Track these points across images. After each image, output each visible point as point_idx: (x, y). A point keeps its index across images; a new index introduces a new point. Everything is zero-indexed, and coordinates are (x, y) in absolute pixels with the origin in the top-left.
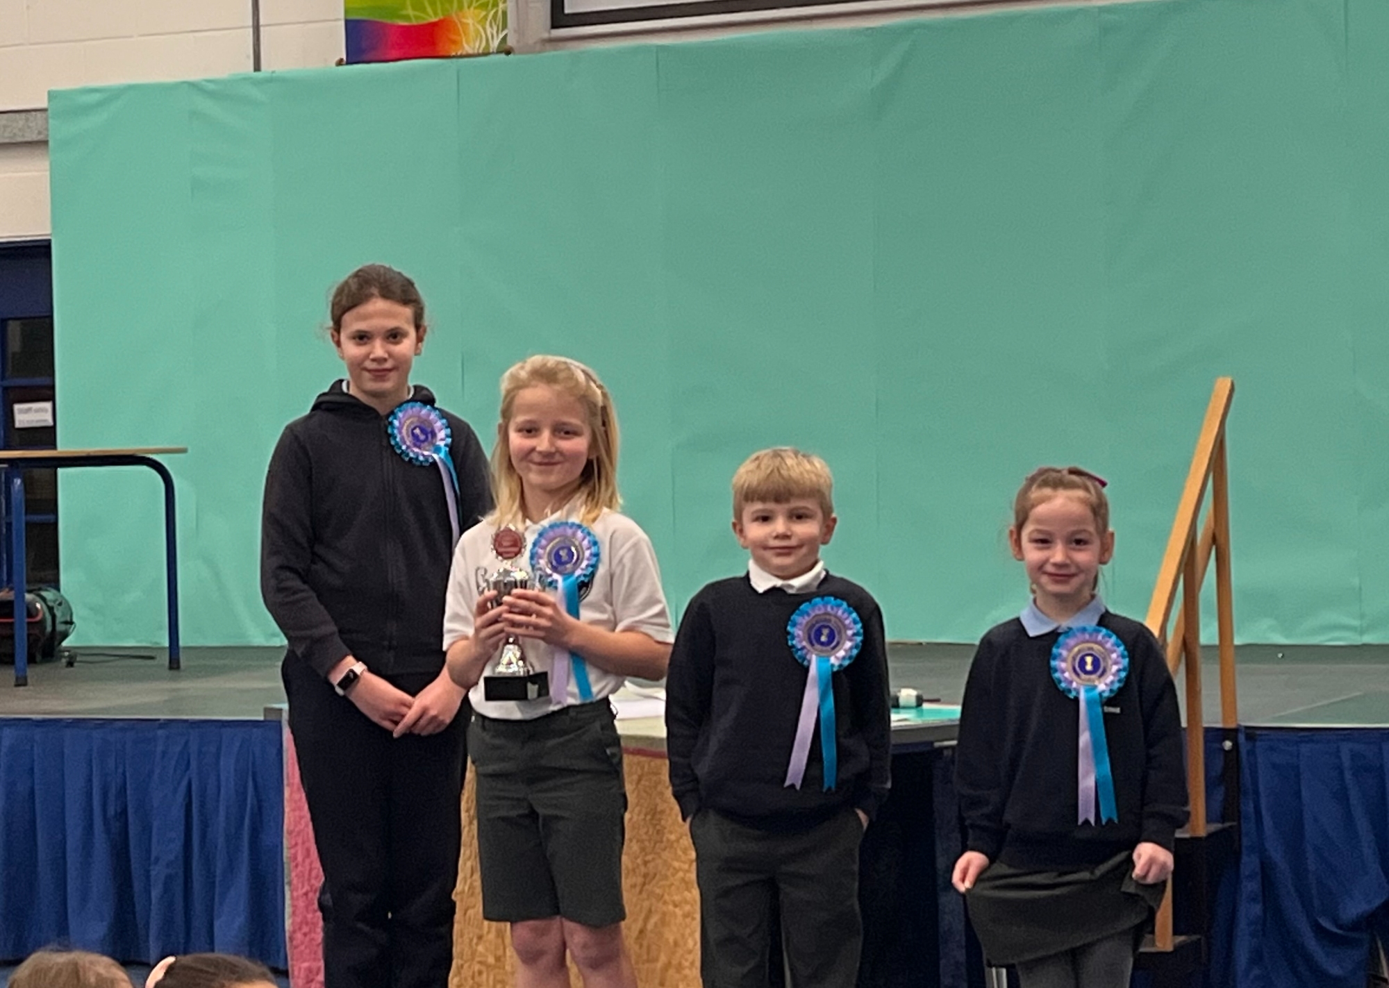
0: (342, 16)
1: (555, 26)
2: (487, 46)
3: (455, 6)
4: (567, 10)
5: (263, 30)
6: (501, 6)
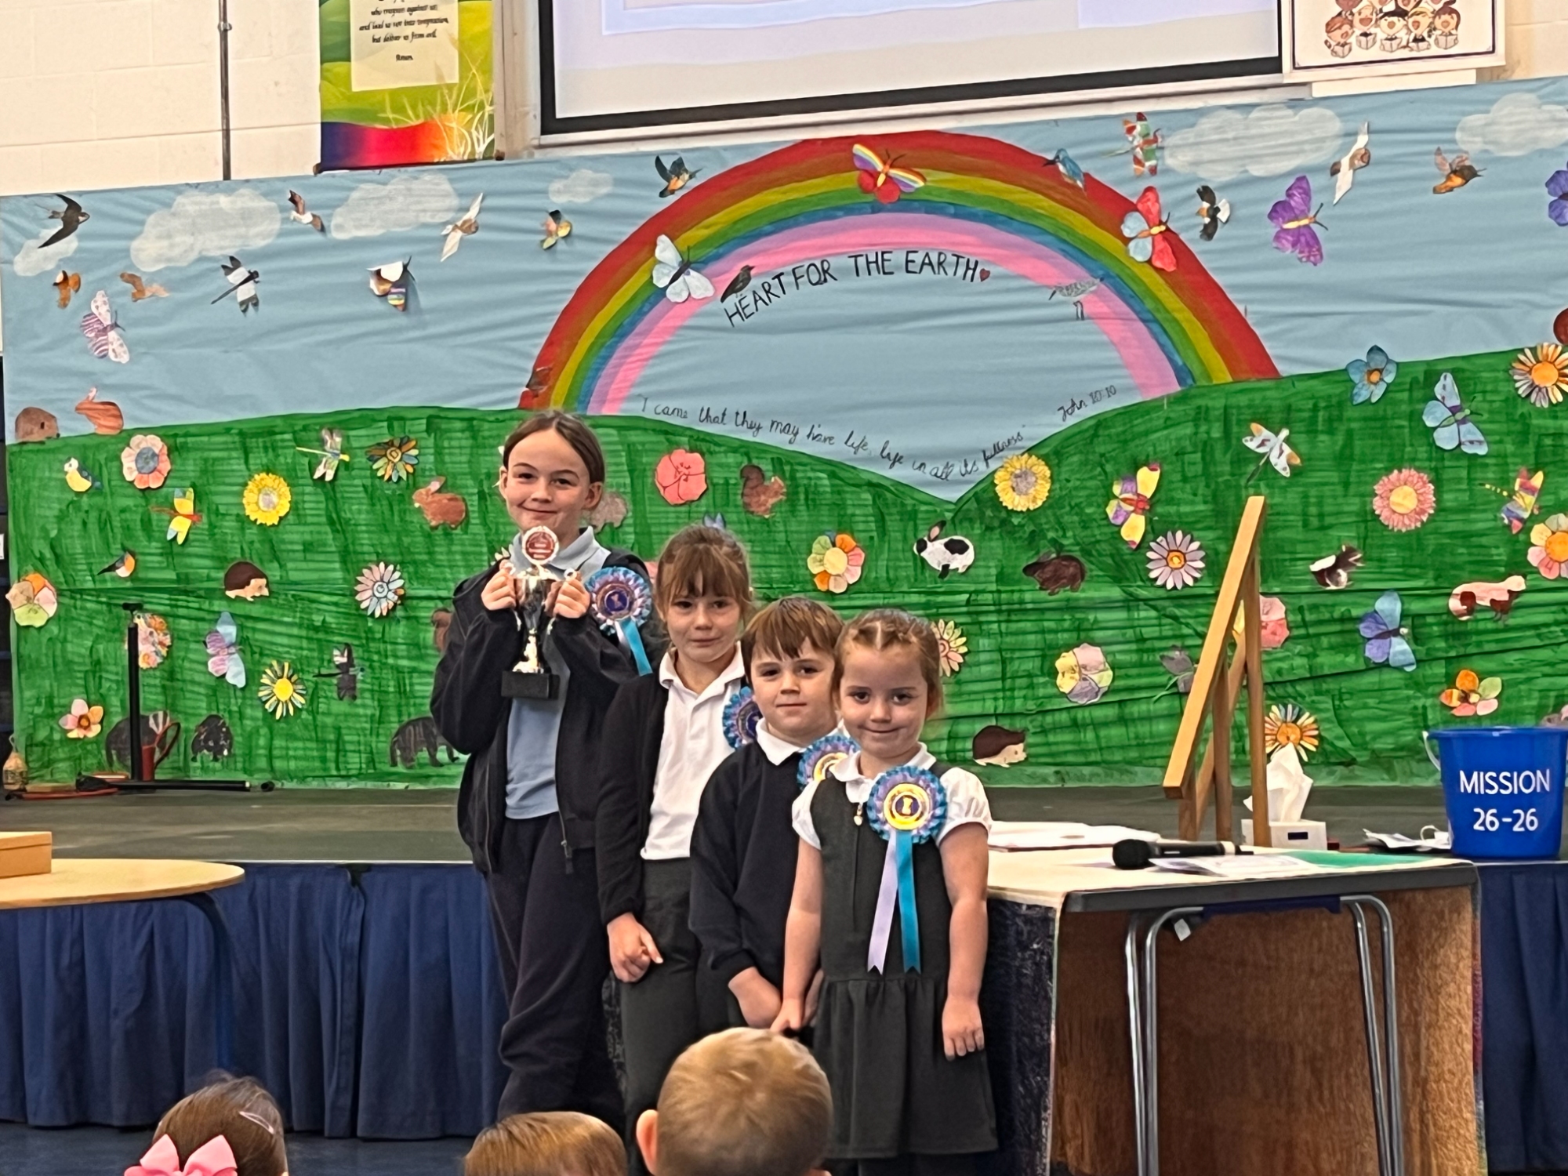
0: (318, 120)
1: (545, 131)
2: (473, 152)
3: (438, 108)
4: (559, 115)
5: (232, 133)
6: (488, 109)
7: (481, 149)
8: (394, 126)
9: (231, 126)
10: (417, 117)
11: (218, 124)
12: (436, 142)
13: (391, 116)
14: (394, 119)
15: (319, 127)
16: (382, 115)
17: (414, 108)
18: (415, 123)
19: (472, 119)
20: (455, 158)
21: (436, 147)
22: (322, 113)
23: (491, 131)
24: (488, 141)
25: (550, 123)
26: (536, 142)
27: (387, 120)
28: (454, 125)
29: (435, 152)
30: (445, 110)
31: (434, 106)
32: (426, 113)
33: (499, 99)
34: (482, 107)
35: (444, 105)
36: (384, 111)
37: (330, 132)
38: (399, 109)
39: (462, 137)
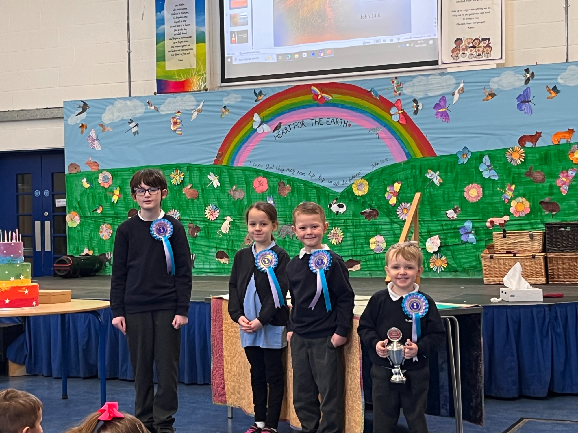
0: (156, 79)
1: (222, 82)
2: (200, 88)
4: (226, 77)
5: (132, 83)
6: (205, 75)
7: (202, 87)
8: (178, 80)
9: (131, 80)
10: (184, 78)
11: (128, 80)
12: (190, 85)
13: (177, 77)
14: (178, 79)
15: (156, 81)
16: (174, 77)
17: (183, 75)
18: (184, 80)
19: (200, 79)
20: (195, 90)
21: (190, 87)
22: (157, 77)
23: (205, 82)
24: (204, 85)
25: (224, 80)
26: (219, 85)
27: (176, 79)
28: (195, 80)
29: (189, 88)
30: (192, 76)
31: (189, 75)
32: (187, 77)
33: (208, 73)
34: (203, 75)
35: (192, 74)
36: (175, 76)
37: (159, 82)
38: (179, 75)
39: (197, 84)
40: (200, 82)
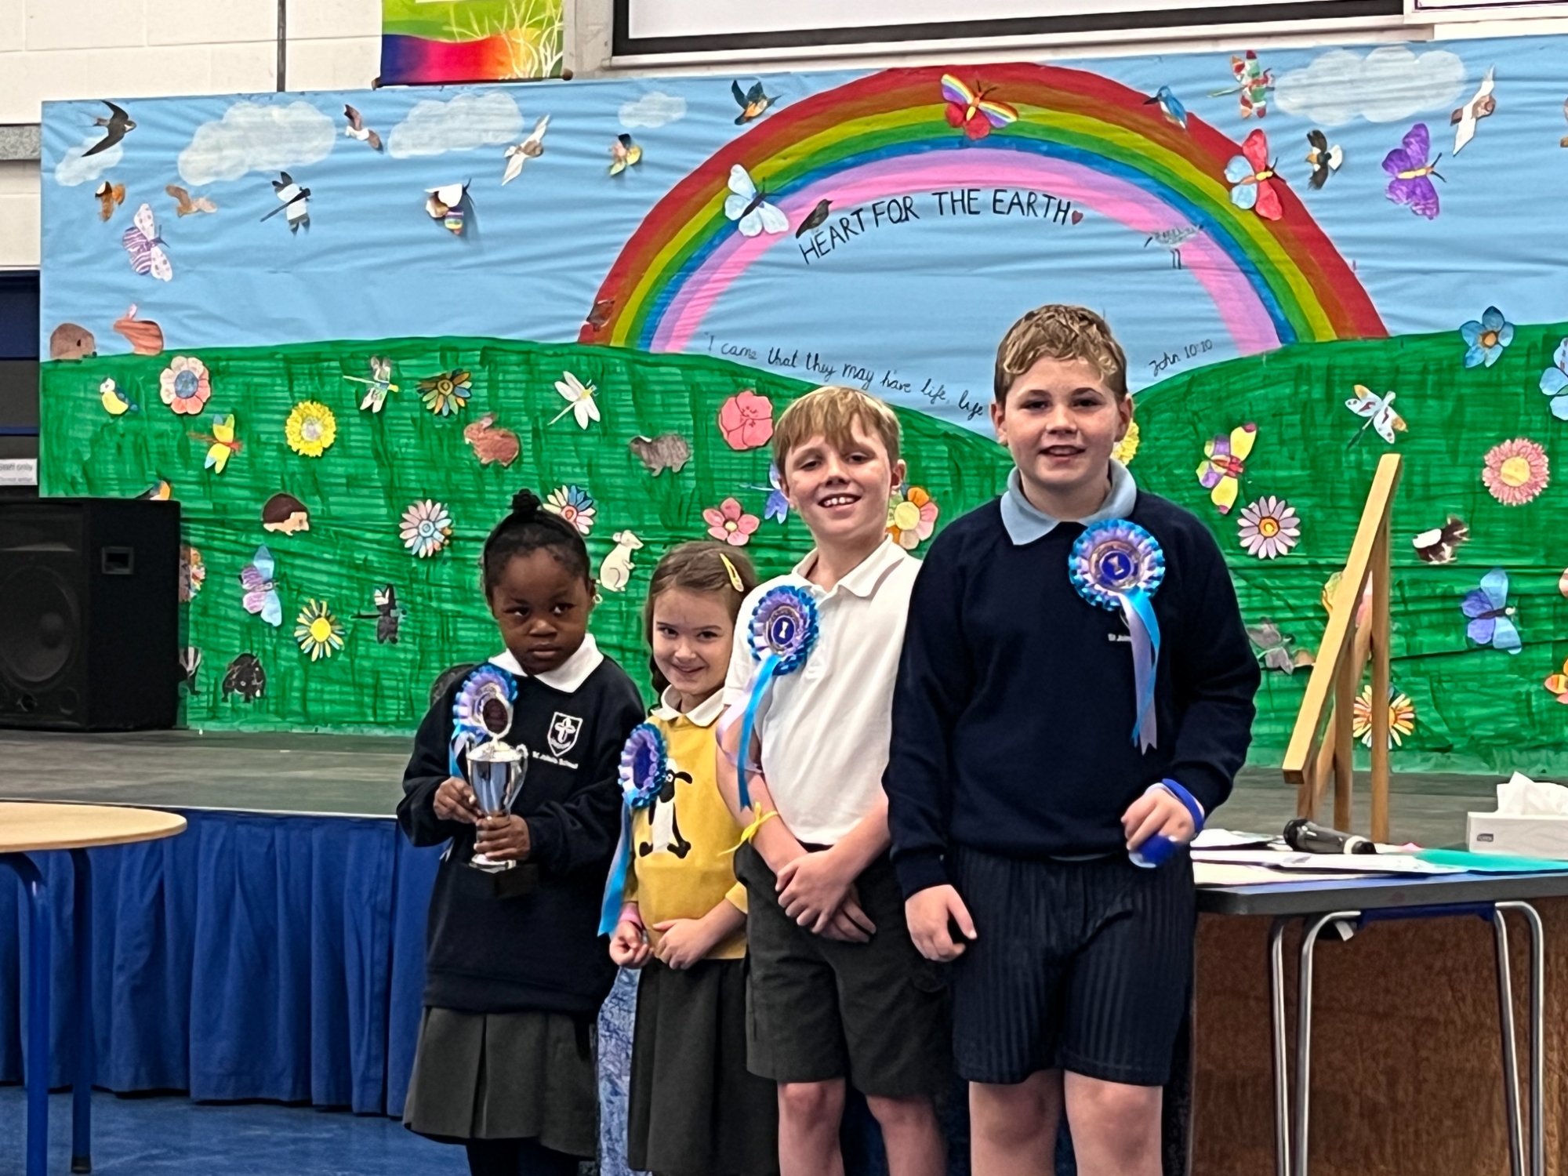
0: (379, 32)
1: (617, 51)
2: (540, 70)
3: (505, 23)
4: (632, 35)
5: (289, 44)
6: (557, 25)
7: (547, 69)
8: (459, 40)
9: (288, 35)
10: (482, 31)
11: (278, 34)
12: (502, 58)
13: (455, 29)
14: (459, 34)
15: (379, 40)
16: (446, 28)
18: (480, 38)
19: (539, 37)
20: (521, 76)
21: (501, 64)
22: (385, 24)
23: (560, 48)
24: (556, 58)
25: (622, 43)
26: (606, 63)
27: (451, 34)
28: (521, 41)
29: (500, 69)
30: (511, 26)
31: (501, 20)
32: (492, 28)
33: (569, 16)
34: (551, 22)
35: (511, 20)
36: (449, 25)
37: (390, 42)
38: (464, 23)
39: (529, 53)
40: (542, 50)
